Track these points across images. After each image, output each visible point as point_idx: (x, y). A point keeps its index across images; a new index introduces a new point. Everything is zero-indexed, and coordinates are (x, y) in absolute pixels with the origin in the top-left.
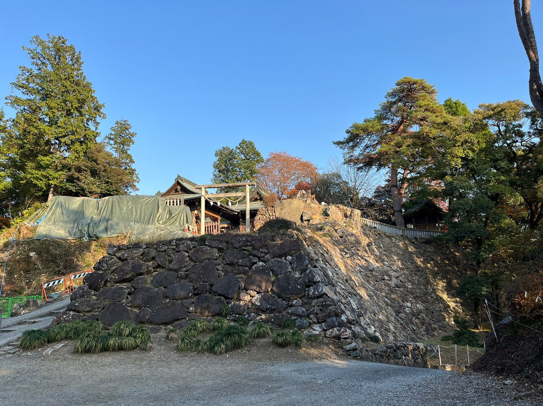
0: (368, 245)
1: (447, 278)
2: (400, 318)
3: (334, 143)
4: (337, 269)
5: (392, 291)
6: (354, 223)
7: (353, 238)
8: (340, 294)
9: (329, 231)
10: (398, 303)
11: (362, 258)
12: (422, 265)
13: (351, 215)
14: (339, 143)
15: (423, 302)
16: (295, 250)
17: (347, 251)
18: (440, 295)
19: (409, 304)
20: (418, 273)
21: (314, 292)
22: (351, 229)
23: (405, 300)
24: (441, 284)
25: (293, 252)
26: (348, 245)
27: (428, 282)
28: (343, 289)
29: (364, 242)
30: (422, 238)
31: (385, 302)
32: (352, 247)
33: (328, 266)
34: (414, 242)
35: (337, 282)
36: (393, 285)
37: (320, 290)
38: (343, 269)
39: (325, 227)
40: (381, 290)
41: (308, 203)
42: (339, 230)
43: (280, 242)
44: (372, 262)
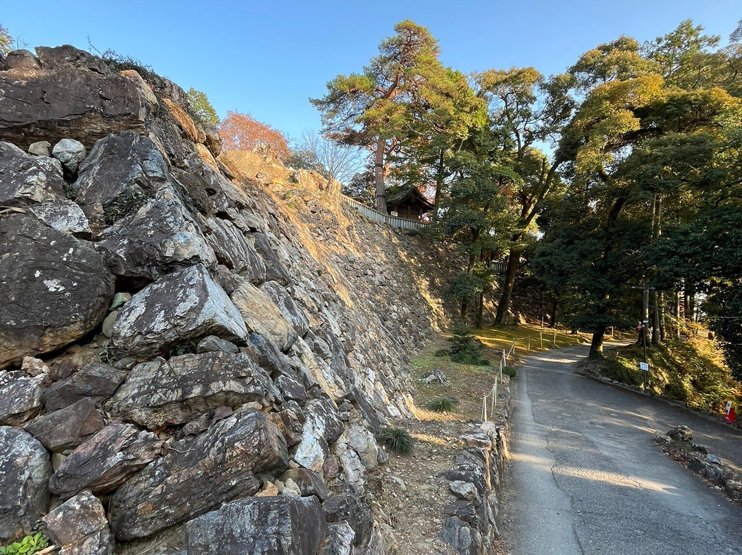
0: (348, 229)
1: (430, 276)
2: (387, 327)
3: (311, 101)
4: (302, 251)
5: (376, 291)
6: (332, 197)
7: (329, 217)
8: (304, 305)
9: (296, 201)
10: (384, 307)
11: (340, 244)
12: (406, 260)
13: (327, 187)
14: (317, 102)
15: (410, 304)
16: (107, 118)
17: (320, 232)
18: (424, 295)
19: (395, 308)
20: (403, 269)
21: (149, 316)
22: (328, 204)
23: (391, 302)
24: (424, 283)
25: (99, 126)
26: (323, 225)
27: (412, 281)
28: (313, 290)
29: (343, 223)
30: (406, 229)
31: (370, 306)
32: (327, 228)
33: (284, 239)
34: (398, 232)
35: (298, 275)
36: (377, 283)
37: (181, 309)
38: (313, 253)
39: (290, 195)
40: (364, 290)
41: (268, 162)
42: (310, 202)
43: (33, 74)
44: (352, 250)
